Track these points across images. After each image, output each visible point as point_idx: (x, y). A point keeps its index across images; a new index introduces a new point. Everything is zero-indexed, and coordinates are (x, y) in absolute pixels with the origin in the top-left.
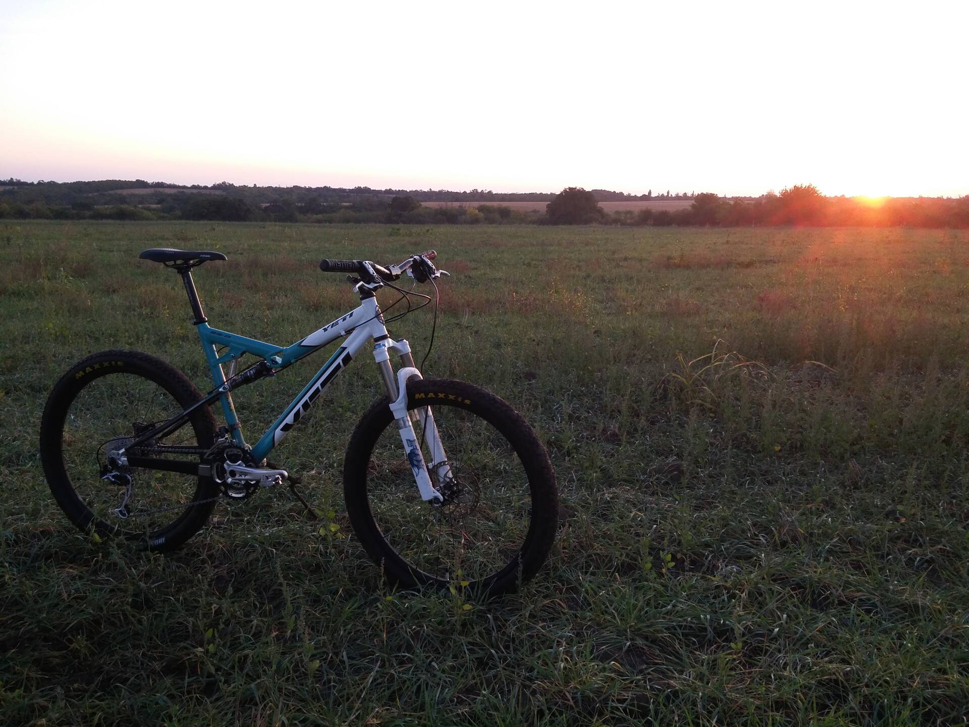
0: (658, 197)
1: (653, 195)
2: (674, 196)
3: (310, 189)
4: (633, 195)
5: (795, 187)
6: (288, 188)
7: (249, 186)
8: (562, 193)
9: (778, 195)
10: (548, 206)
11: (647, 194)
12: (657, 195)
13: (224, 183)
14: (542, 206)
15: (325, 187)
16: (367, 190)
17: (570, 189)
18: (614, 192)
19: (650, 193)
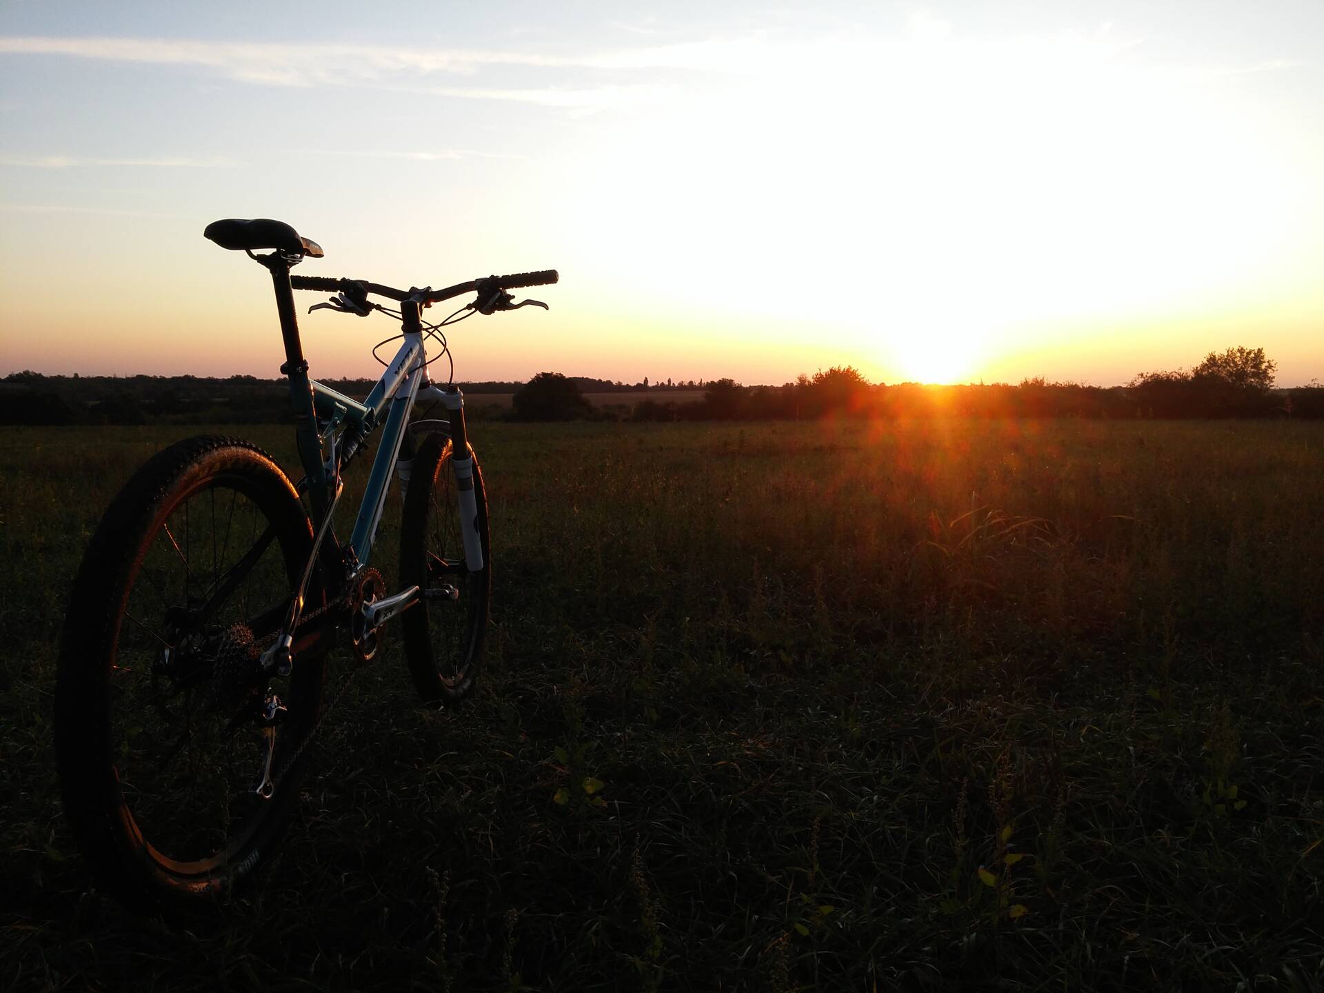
0: (656, 386)
1: (650, 384)
2: (676, 385)
3: (163, 379)
4: (624, 384)
5: (831, 370)
6: (128, 379)
7: (67, 376)
8: (532, 382)
9: (812, 381)
10: (514, 399)
11: (643, 383)
12: (655, 384)
13: (26, 373)
14: (507, 399)
15: (187, 377)
16: (250, 380)
17: (544, 374)
18: (600, 380)
19: (646, 381)
